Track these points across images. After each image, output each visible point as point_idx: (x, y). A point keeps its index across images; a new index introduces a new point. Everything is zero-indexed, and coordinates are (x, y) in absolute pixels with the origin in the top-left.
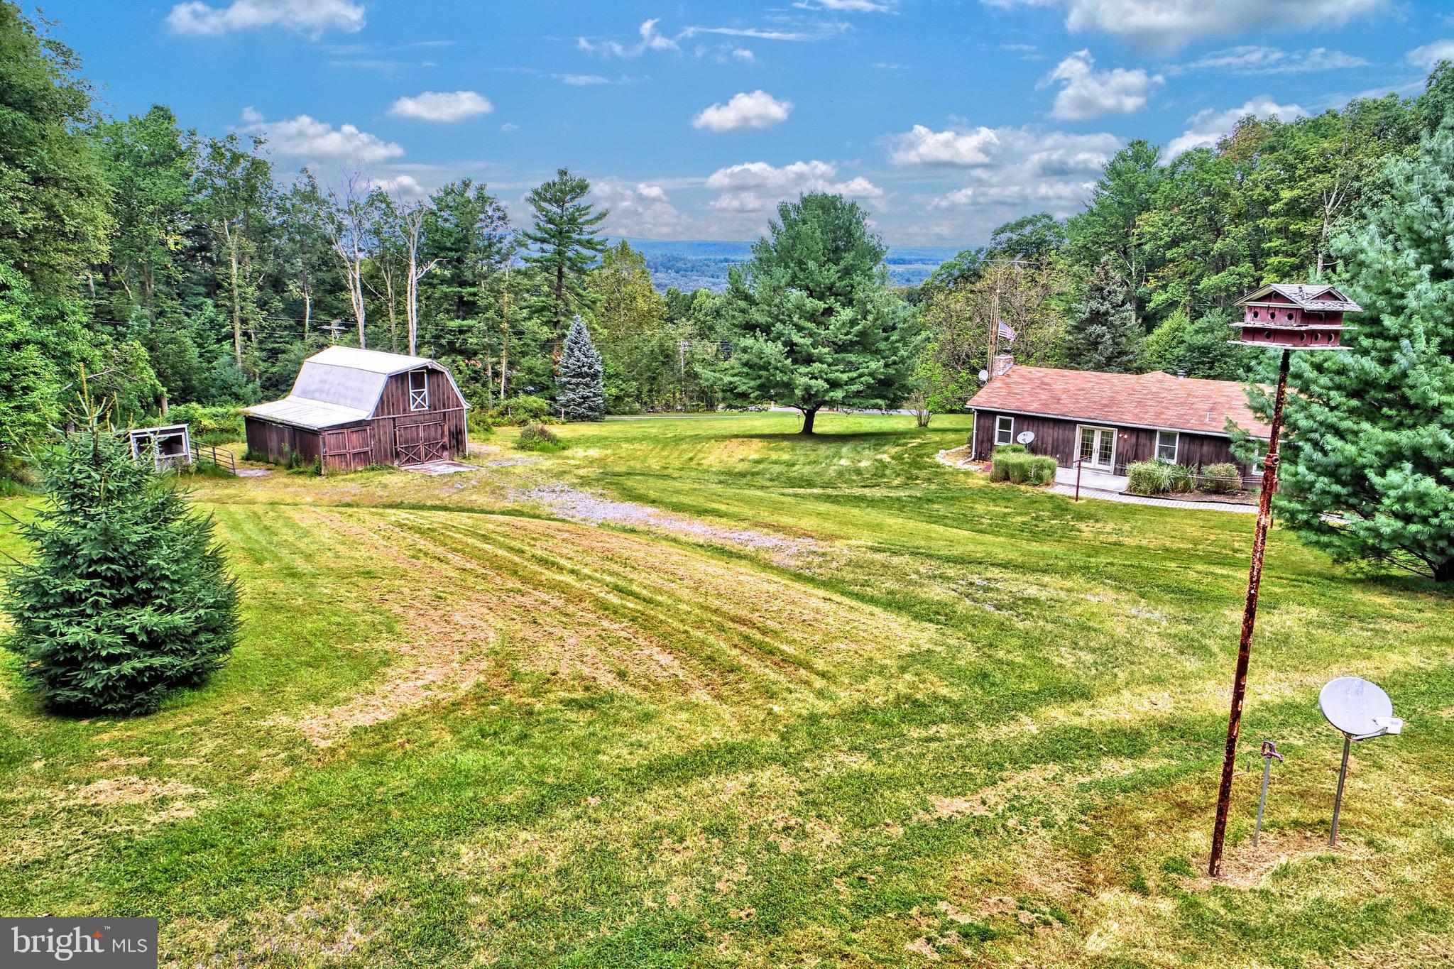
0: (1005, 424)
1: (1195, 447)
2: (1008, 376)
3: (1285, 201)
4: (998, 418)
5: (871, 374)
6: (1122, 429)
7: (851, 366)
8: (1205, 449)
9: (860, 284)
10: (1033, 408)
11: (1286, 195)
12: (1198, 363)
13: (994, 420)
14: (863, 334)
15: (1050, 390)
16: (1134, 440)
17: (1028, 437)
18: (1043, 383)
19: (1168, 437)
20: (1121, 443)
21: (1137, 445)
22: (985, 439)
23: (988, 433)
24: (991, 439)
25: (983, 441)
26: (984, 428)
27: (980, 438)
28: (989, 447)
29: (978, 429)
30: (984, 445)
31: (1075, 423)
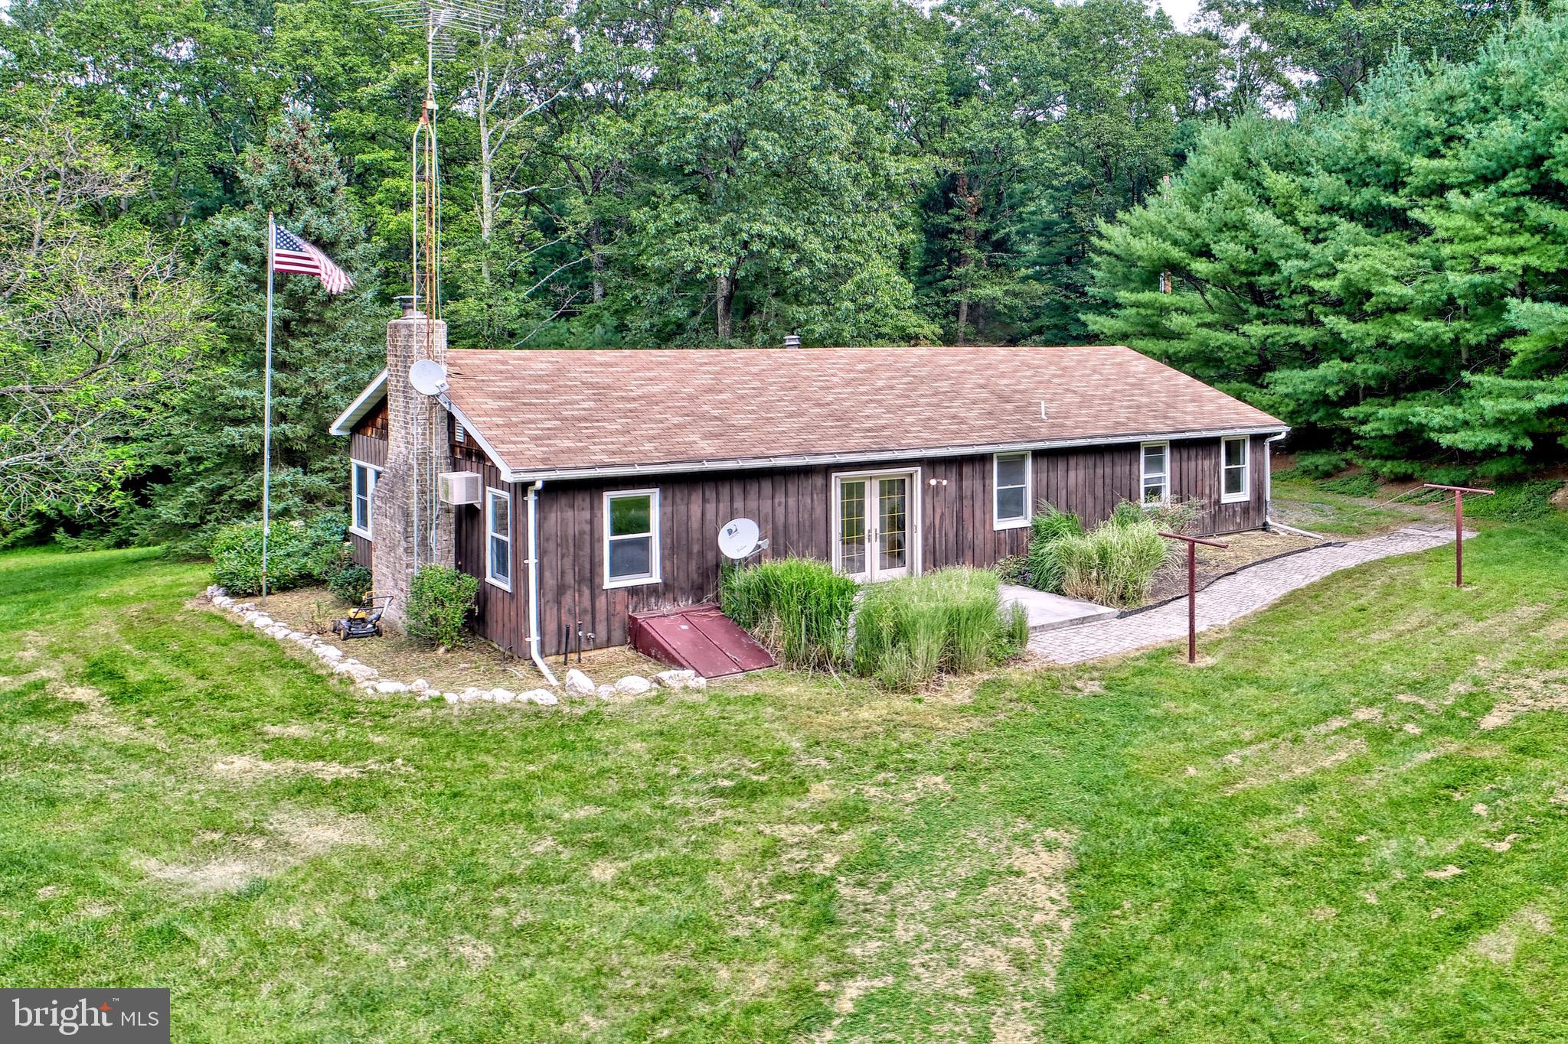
1: (1058, 477)
4: (607, 499)
8: (1072, 477)
10: (710, 448)
13: (595, 511)
21: (961, 496)
22: (569, 579)
23: (576, 557)
24: (591, 579)
25: (561, 589)
26: (562, 543)
27: (550, 581)
28: (587, 603)
29: (541, 553)
30: (567, 600)
31: (827, 470)
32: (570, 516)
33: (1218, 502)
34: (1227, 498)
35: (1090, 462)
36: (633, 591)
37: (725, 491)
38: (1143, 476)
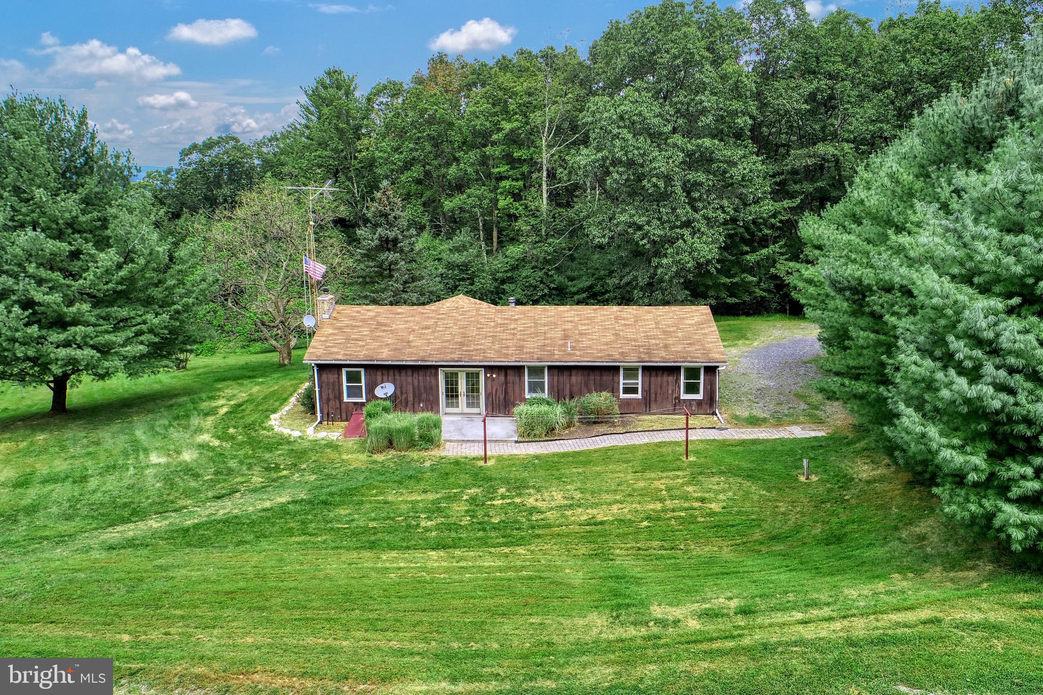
0: (353, 378)
1: (564, 378)
2: (335, 318)
3: (506, 131)
4: (344, 371)
5: (151, 331)
6: (489, 369)
7: (120, 324)
8: (574, 379)
9: (116, 217)
10: (385, 356)
11: (507, 126)
12: (460, 280)
13: (340, 374)
14: (131, 280)
15: (392, 332)
16: (502, 378)
17: (385, 389)
18: (379, 324)
19: (536, 371)
20: (489, 383)
21: (506, 383)
22: (331, 396)
23: (333, 389)
24: (339, 396)
25: (328, 400)
26: (328, 384)
27: (324, 397)
28: (338, 406)
29: (320, 387)
30: (331, 403)
31: (437, 367)
32: (331, 377)
33: (678, 398)
34: (684, 396)
35: (586, 373)
36: (355, 403)
37: (391, 373)
38: (622, 381)
